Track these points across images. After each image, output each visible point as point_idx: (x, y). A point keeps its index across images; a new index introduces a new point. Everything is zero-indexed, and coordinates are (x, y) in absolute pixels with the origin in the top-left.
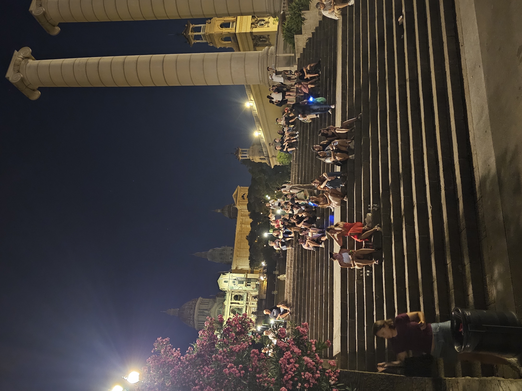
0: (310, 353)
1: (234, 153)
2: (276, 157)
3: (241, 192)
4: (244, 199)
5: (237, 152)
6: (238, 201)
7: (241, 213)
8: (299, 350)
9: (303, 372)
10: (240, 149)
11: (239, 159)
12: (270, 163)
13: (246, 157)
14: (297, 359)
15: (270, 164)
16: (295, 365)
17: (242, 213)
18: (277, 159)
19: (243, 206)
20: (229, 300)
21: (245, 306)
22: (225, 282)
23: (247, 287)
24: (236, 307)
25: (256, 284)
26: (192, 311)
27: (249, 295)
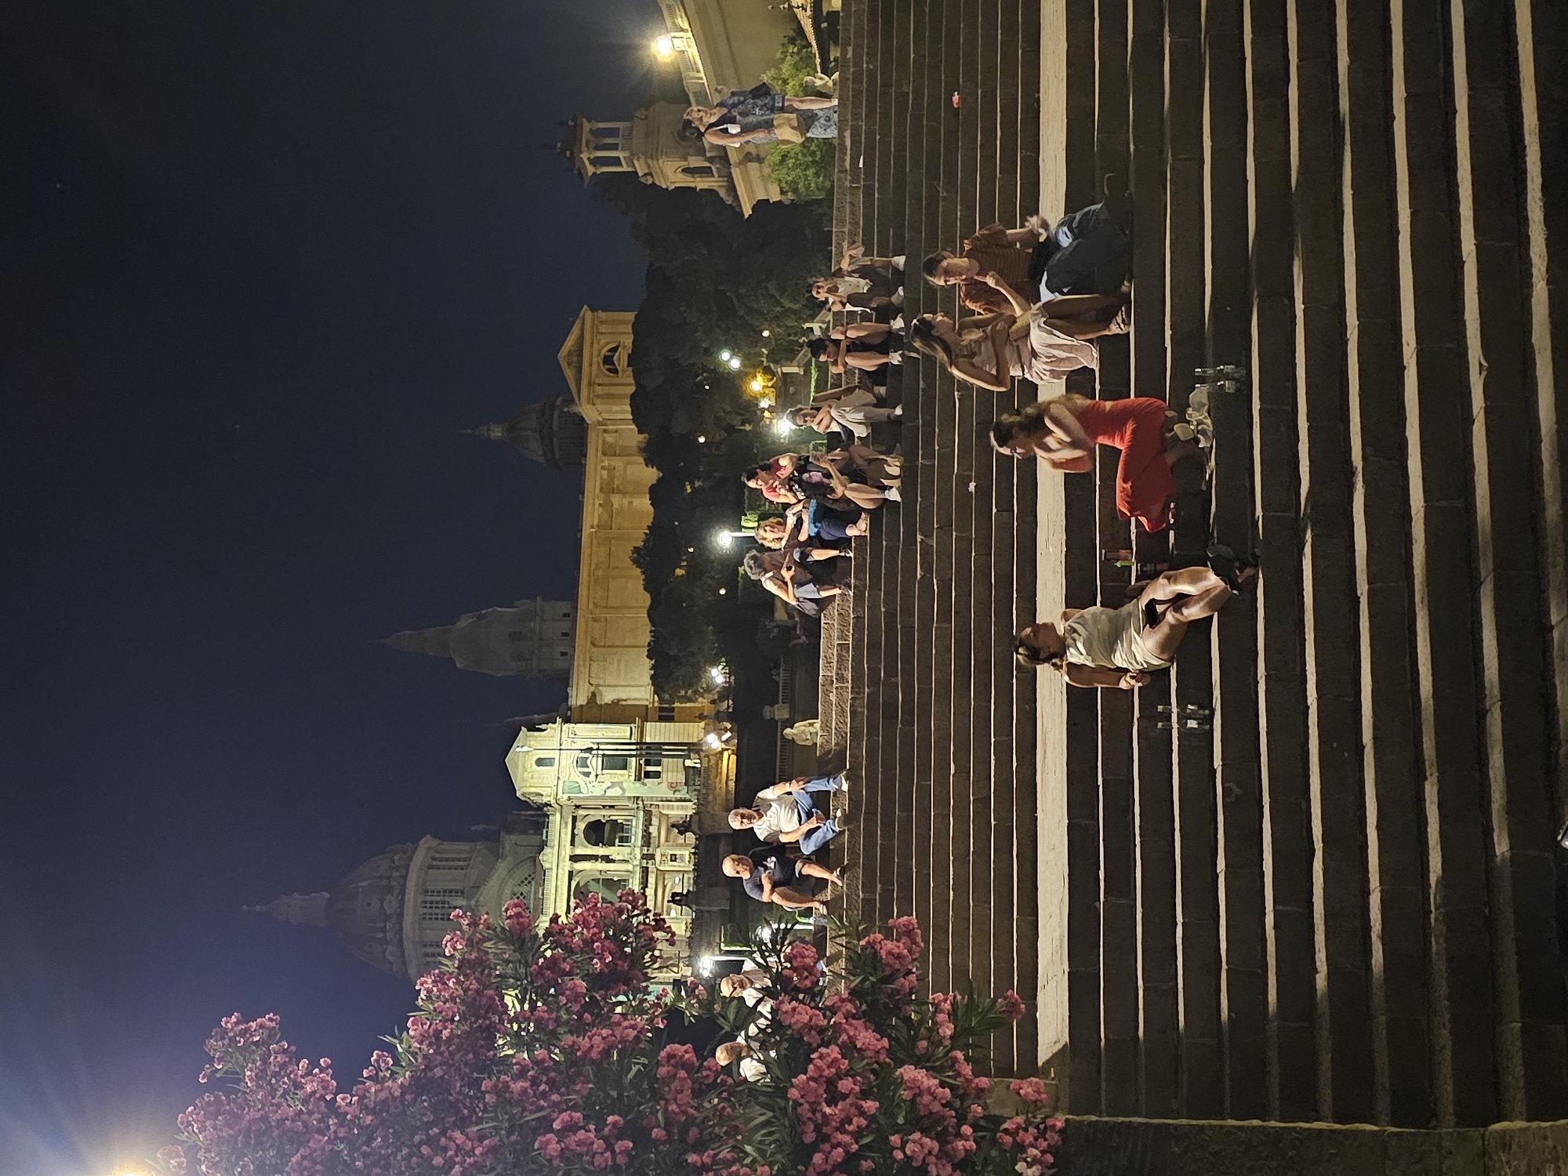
0: (927, 1048)
1: (559, 145)
2: (763, 159)
3: (599, 336)
4: (615, 371)
5: (572, 140)
6: (584, 382)
7: (604, 440)
8: (878, 1040)
9: (897, 1132)
10: (587, 126)
11: (583, 171)
12: (732, 189)
13: (616, 161)
14: (872, 1077)
15: (736, 197)
16: (863, 1103)
17: (610, 438)
18: (767, 171)
19: (612, 404)
20: (562, 843)
21: (638, 869)
22: (540, 762)
23: (644, 784)
24: (599, 876)
25: (686, 769)
26: (390, 902)
27: (653, 818)
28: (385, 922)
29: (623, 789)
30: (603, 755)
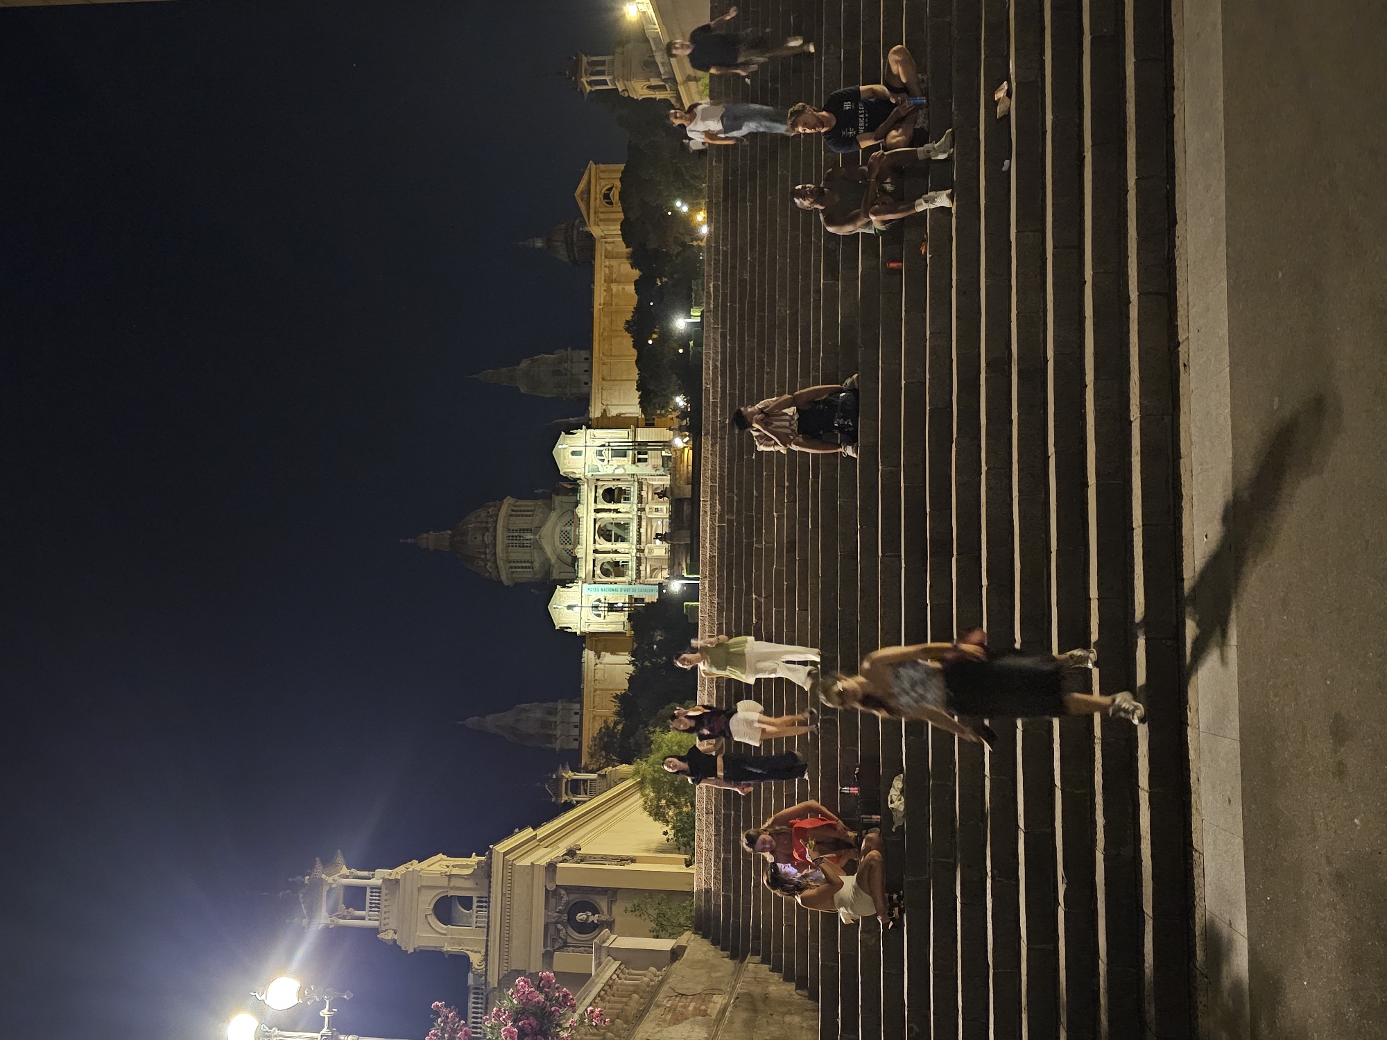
3: (601, 181)
4: (611, 204)
6: (592, 211)
7: (606, 249)
10: (585, 59)
11: (582, 90)
13: (605, 82)
17: (609, 247)
19: (610, 225)
20: (589, 502)
21: (636, 517)
22: (573, 453)
23: (638, 466)
24: (612, 521)
25: (663, 457)
26: (488, 537)
27: (644, 486)
28: (485, 548)
29: (625, 470)
30: (612, 449)
